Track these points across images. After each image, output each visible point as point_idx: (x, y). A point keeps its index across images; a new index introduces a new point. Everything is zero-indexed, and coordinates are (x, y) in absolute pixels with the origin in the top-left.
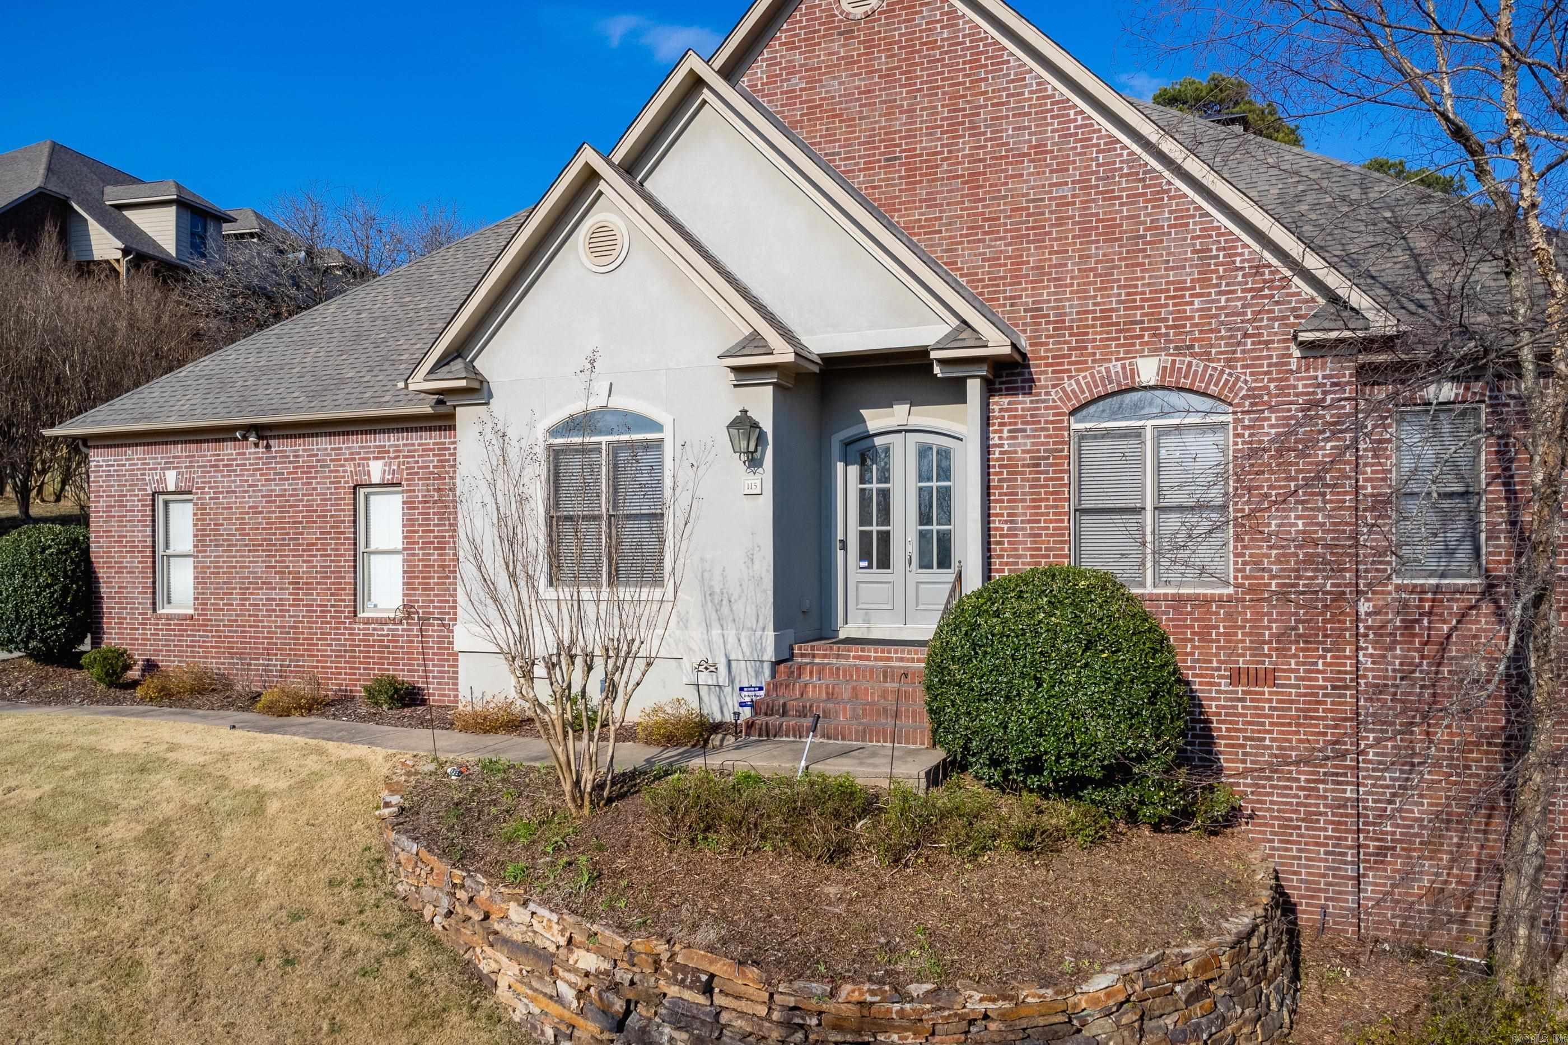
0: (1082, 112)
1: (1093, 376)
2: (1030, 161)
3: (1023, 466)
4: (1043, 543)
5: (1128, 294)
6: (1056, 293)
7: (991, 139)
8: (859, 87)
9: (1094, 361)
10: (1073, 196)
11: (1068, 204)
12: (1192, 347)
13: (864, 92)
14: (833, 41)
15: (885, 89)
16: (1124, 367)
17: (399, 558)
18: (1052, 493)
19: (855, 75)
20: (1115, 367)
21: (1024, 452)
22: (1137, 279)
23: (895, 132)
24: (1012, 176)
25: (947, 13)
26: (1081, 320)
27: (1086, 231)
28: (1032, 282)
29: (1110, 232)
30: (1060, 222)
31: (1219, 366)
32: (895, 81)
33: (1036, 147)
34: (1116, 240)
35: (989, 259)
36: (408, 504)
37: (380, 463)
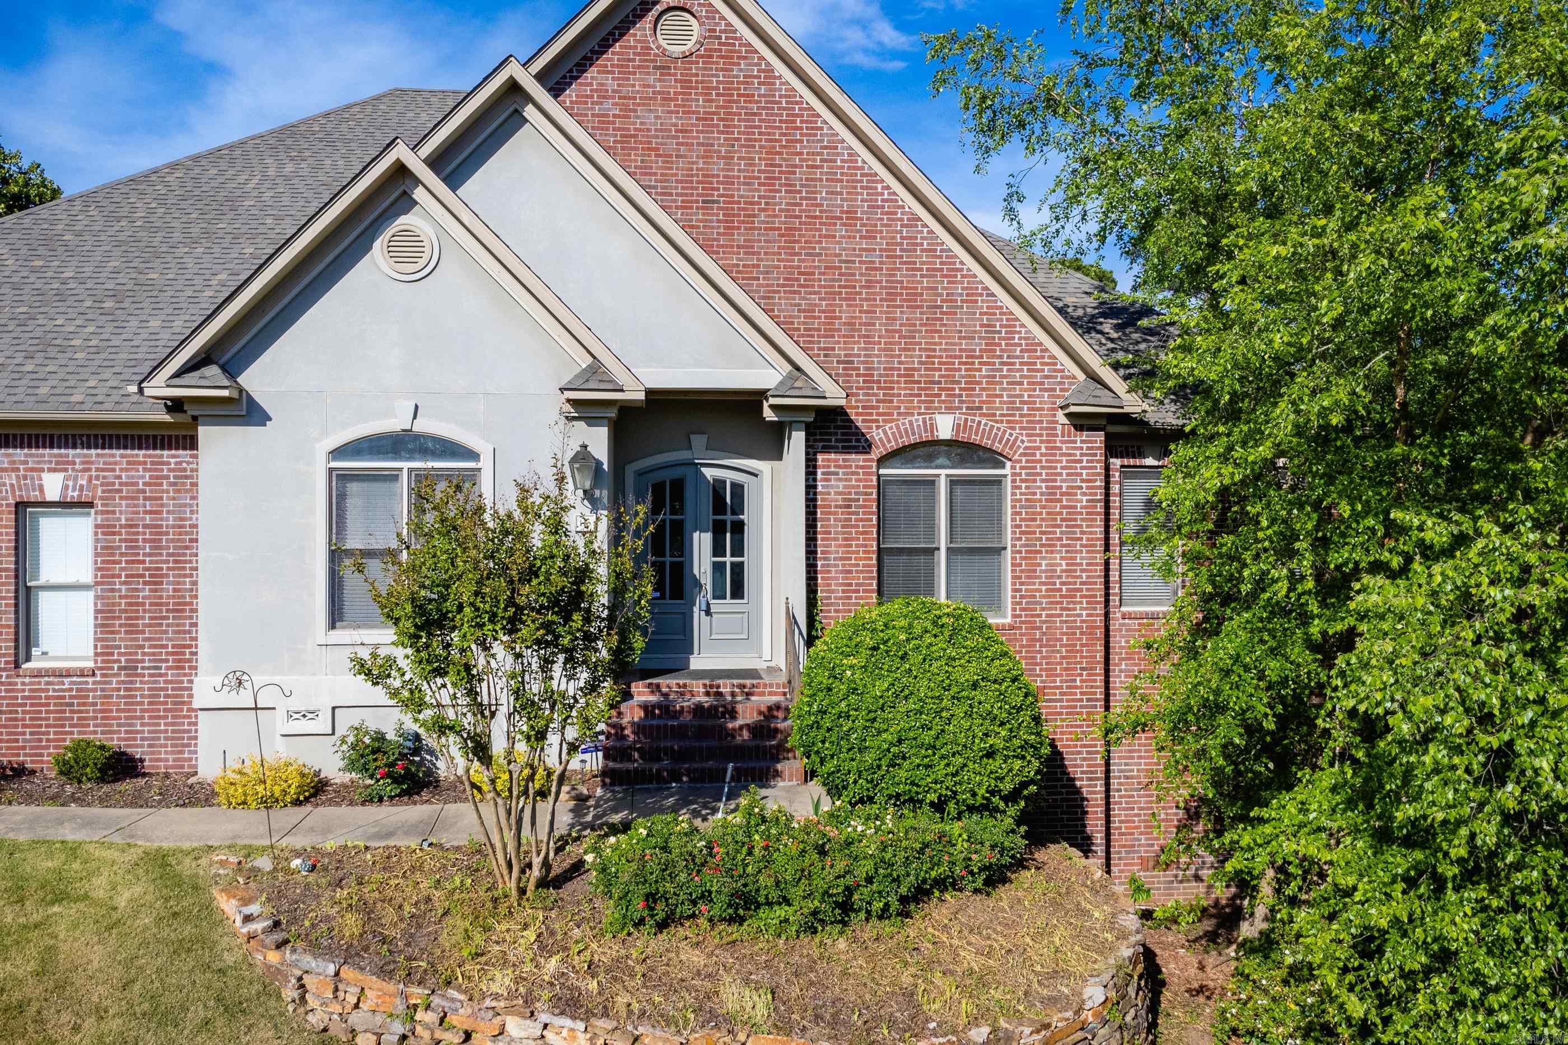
0: (888, 188)
1: (898, 428)
2: (842, 225)
3: (836, 507)
4: (853, 578)
5: (928, 357)
6: (865, 349)
7: (806, 199)
8: (676, 125)
9: (899, 414)
10: (881, 263)
11: (876, 269)
12: (980, 408)
13: (681, 131)
14: (648, 73)
15: (702, 132)
16: (924, 422)
17: (91, 595)
18: (863, 533)
19: (672, 112)
20: (917, 420)
21: (836, 493)
22: (935, 344)
23: (713, 176)
24: (825, 236)
25: (764, 71)
26: (887, 375)
27: (892, 296)
28: (844, 336)
29: (912, 299)
30: (869, 284)
31: (1003, 426)
32: (713, 126)
33: (847, 212)
34: (918, 307)
35: (804, 311)
36: (104, 529)
37: (60, 476)
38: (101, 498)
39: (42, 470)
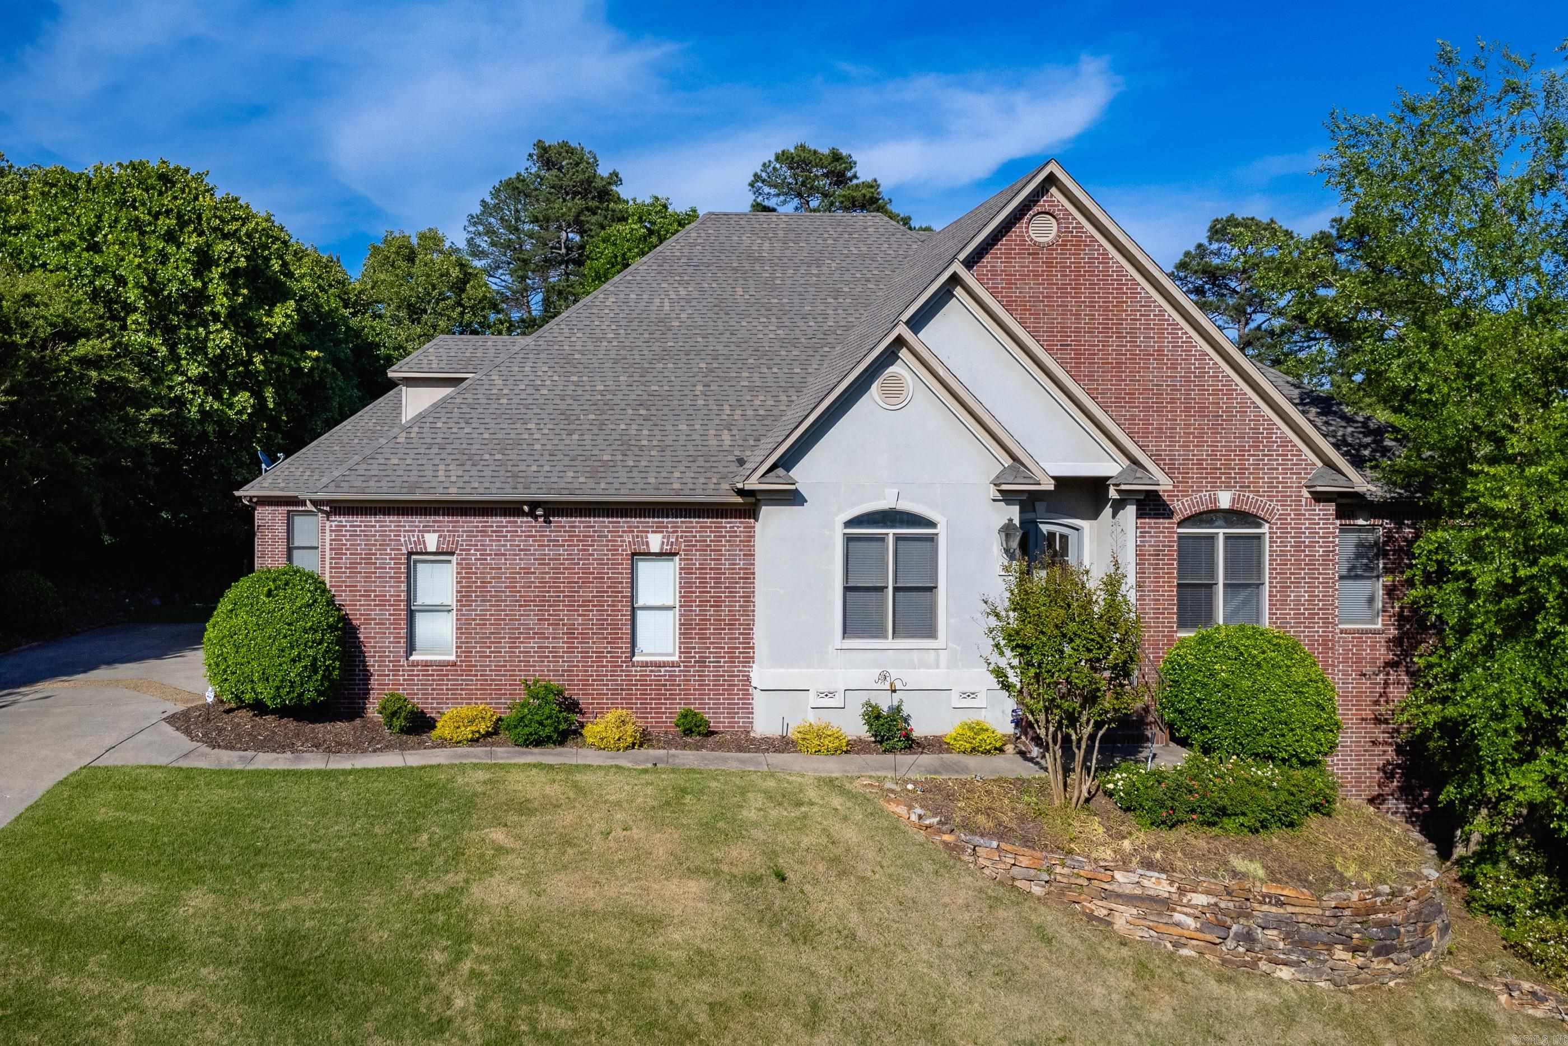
0: (1186, 333)
1: (1192, 500)
2: (1154, 359)
3: (1149, 555)
4: (1160, 604)
5: (1212, 451)
6: (1169, 446)
7: (1130, 342)
8: (1043, 293)
9: (1193, 491)
10: (1181, 386)
11: (1177, 390)
12: (1249, 487)
13: (1047, 297)
14: (1024, 258)
15: (1060, 297)
16: (1210, 496)
17: (676, 613)
18: (1167, 573)
19: (1040, 284)
20: (1205, 495)
21: (1150, 546)
22: (1218, 442)
23: (1067, 327)
24: (1143, 368)
25: (1102, 254)
26: (1184, 464)
27: (1187, 409)
28: (1156, 437)
29: (1202, 411)
30: (1173, 401)
31: (1264, 499)
32: (1067, 293)
33: (1158, 351)
34: (1205, 416)
35: (1128, 420)
36: (686, 571)
37: (659, 536)
38: (684, 550)
39: (648, 532)
